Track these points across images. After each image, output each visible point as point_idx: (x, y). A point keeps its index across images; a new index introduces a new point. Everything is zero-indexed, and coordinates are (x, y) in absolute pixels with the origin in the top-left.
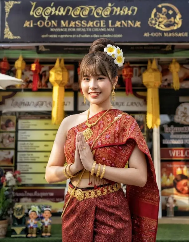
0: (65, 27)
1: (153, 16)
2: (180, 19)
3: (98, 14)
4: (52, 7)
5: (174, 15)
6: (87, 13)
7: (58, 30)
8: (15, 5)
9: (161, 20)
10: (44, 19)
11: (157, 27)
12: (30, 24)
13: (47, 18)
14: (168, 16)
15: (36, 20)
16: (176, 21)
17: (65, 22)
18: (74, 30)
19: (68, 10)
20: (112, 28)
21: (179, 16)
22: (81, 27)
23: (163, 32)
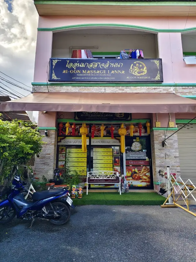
0: (85, 73)
1: (131, 68)
2: (146, 69)
3: (102, 67)
4: (78, 63)
5: (143, 67)
6: (96, 66)
7: (81, 75)
8: (58, 62)
9: (135, 70)
10: (73, 69)
11: (134, 74)
12: (66, 72)
13: (75, 68)
14: (140, 68)
15: (69, 70)
16: (144, 71)
17: (84, 71)
18: (90, 75)
19: (86, 65)
20: (110, 74)
21: (145, 68)
22: (93, 74)
23: (137, 76)
